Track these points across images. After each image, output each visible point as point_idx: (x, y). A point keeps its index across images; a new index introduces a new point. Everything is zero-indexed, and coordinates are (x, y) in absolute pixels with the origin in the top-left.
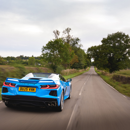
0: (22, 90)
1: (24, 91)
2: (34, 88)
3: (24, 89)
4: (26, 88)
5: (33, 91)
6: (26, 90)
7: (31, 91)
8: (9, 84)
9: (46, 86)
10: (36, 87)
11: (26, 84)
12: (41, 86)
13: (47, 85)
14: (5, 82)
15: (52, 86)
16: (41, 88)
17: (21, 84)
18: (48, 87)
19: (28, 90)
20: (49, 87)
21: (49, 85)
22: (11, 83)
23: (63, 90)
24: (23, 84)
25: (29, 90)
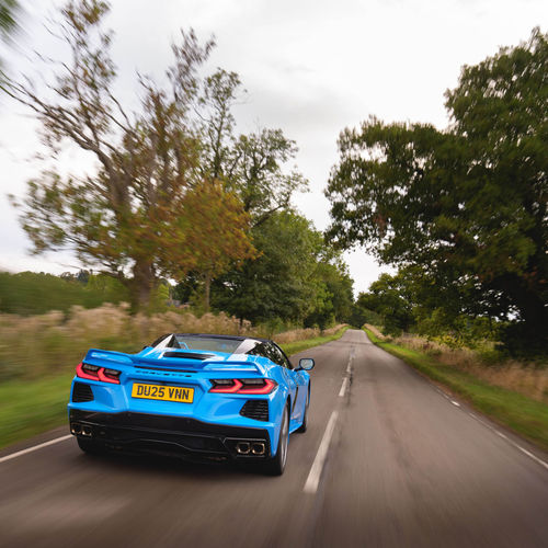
0: (143, 396)
1: (149, 397)
2: (186, 390)
3: (152, 391)
4: (158, 387)
5: (185, 400)
6: (157, 393)
7: (178, 399)
8: (97, 371)
9: (232, 383)
10: (196, 385)
11: (161, 375)
12: (211, 381)
13: (233, 380)
14: (84, 364)
15: (250, 382)
16: (213, 388)
17: (141, 374)
18: (239, 385)
19: (166, 397)
20: (241, 388)
21: (239, 380)
22: (105, 369)
23: (289, 398)
24: (149, 374)
25: (171, 396)
